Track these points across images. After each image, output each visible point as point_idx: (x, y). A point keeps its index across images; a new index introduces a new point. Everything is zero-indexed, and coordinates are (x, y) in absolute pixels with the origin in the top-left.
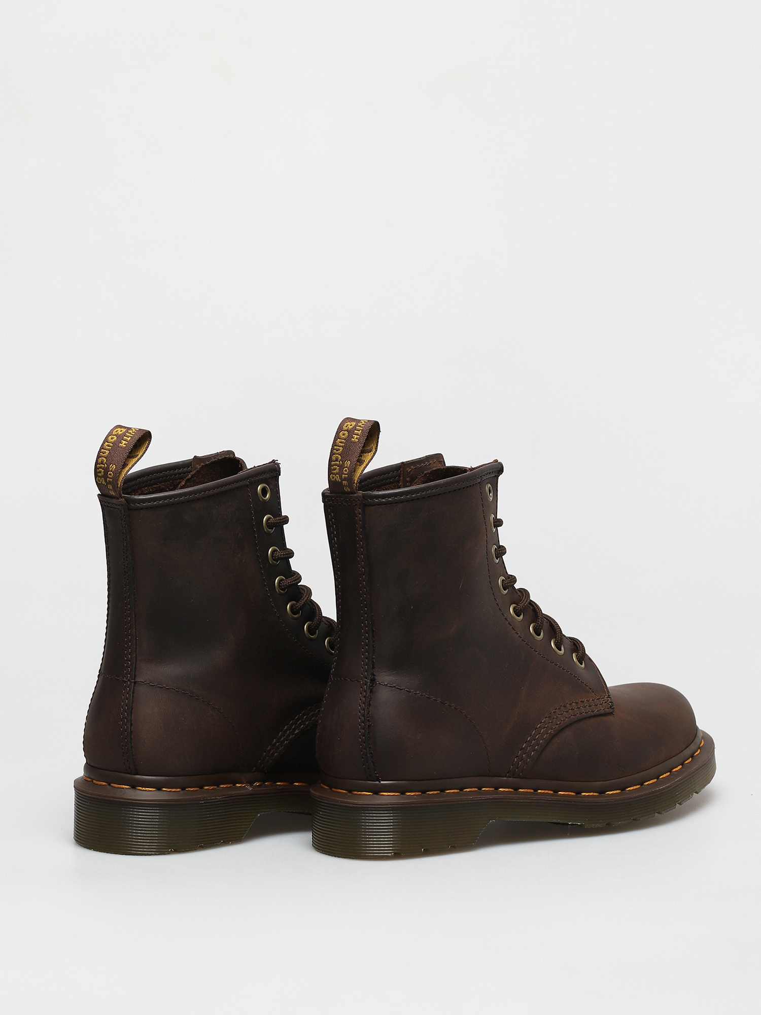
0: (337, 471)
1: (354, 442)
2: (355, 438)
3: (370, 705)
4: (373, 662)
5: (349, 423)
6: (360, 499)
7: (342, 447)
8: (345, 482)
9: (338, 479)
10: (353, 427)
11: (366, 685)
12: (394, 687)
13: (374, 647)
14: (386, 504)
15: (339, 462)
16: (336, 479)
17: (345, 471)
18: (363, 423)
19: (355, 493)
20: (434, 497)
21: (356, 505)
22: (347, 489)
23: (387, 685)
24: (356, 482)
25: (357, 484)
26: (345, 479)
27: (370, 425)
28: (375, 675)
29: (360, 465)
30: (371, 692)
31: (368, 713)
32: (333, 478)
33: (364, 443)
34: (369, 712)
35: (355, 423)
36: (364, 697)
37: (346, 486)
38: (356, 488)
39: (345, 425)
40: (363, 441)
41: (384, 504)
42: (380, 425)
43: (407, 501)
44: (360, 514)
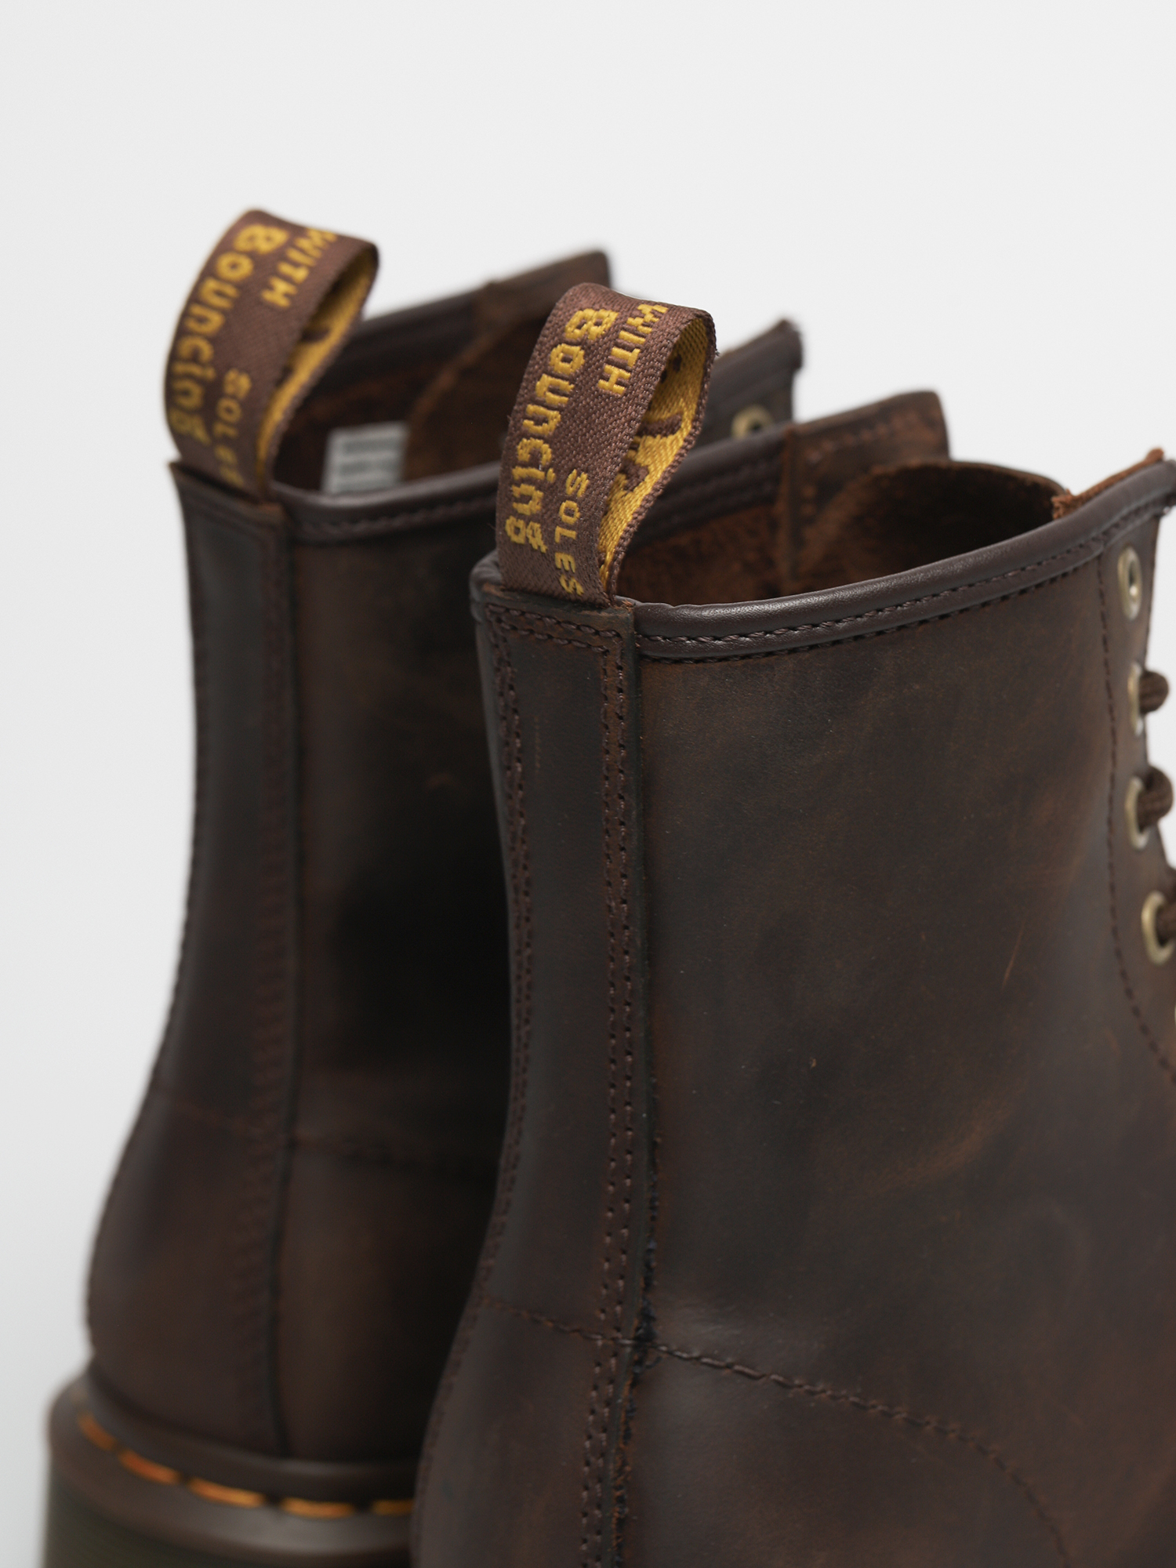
0: (533, 507)
1: (609, 397)
2: (613, 379)
3: (627, 1436)
4: (648, 1265)
5: (589, 313)
6: (624, 633)
7: (560, 409)
8: (564, 560)
9: (538, 542)
10: (608, 333)
11: (615, 1355)
12: (729, 1366)
13: (653, 1208)
14: (726, 659)
15: (545, 470)
16: (527, 539)
17: (569, 513)
18: (649, 317)
19: (601, 607)
20: (921, 629)
21: (606, 652)
22: (574, 586)
23: (698, 1359)
24: (609, 558)
25: (611, 568)
26: (566, 545)
27: (675, 327)
28: (653, 1319)
29: (629, 488)
30: (633, 1385)
31: (620, 1471)
32: (517, 531)
33: (650, 403)
34: (624, 1464)
35: (613, 316)
36: (608, 1404)
37: (569, 574)
38: (609, 583)
39: (575, 319)
40: (645, 392)
41: (721, 660)
42: (717, 328)
43: (812, 647)
44: (620, 691)
